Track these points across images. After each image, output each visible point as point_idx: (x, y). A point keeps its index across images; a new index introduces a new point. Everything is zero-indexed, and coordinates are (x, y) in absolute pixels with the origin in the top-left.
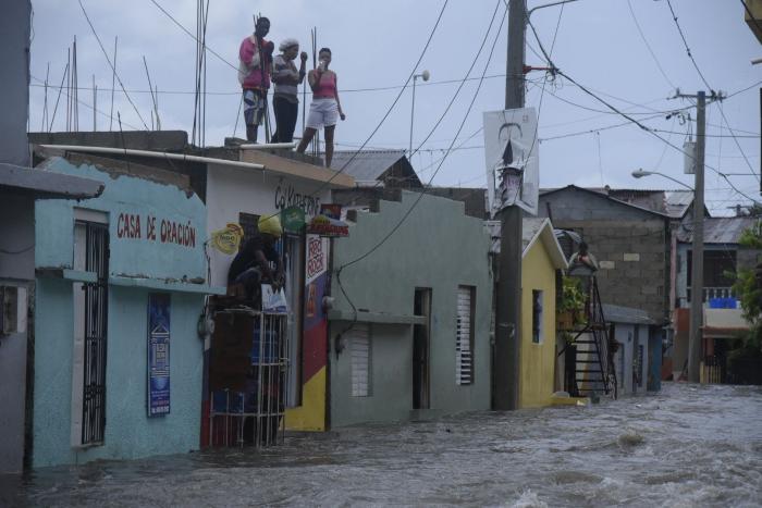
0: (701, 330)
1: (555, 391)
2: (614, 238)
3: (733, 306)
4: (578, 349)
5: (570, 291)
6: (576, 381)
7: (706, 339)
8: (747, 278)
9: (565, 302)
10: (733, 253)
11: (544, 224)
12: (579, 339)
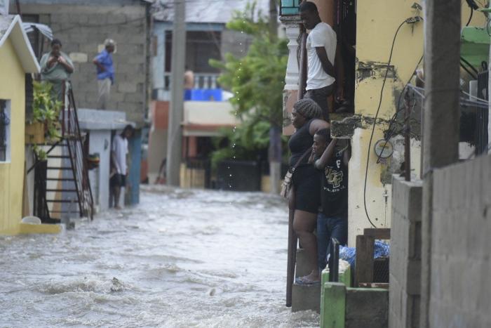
0: (182, 127)
1: (23, 216)
2: (88, 26)
3: (218, 98)
4: (49, 165)
5: (41, 99)
6: (46, 201)
7: (188, 138)
8: (237, 67)
9: (36, 112)
10: (218, 34)
11: (14, 22)
12: (52, 153)
